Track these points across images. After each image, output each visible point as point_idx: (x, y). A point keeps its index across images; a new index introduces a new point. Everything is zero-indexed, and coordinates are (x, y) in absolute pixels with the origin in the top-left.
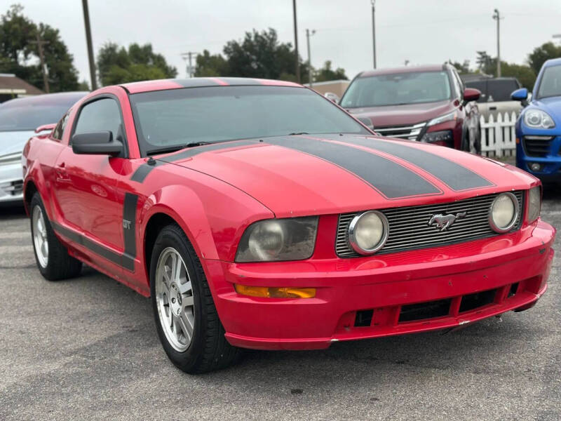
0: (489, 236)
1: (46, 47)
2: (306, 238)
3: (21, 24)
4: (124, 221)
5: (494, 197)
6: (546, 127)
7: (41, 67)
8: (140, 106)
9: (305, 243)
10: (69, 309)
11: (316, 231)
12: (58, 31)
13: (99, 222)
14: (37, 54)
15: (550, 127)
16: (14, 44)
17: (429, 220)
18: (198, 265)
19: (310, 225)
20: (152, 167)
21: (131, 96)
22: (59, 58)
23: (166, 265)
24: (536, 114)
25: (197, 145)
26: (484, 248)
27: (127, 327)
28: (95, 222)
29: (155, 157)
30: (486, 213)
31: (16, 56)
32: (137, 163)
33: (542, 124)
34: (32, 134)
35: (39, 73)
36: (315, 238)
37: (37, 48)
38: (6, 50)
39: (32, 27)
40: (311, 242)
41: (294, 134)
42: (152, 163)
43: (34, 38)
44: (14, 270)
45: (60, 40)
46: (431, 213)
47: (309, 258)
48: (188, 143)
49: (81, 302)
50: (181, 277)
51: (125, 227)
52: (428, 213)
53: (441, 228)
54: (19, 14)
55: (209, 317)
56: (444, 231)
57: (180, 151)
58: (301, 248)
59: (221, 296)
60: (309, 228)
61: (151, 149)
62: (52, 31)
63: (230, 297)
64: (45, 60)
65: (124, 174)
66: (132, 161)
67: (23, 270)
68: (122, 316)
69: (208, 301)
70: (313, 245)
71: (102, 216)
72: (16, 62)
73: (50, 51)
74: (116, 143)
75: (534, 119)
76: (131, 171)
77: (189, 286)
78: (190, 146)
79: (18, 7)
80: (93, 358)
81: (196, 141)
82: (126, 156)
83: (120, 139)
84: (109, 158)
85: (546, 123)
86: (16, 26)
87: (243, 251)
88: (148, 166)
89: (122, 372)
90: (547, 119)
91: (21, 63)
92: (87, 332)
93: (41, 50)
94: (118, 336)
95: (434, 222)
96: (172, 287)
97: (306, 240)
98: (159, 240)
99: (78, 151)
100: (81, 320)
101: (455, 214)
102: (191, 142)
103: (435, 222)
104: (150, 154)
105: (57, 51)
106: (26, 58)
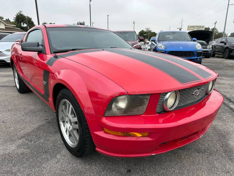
1: (28, 22)
2: (142, 105)
3: (22, 16)
4: (44, 81)
6: (164, 49)
7: (27, 27)
8: (51, 33)
9: (142, 107)
10: (25, 108)
11: (148, 102)
12: (31, 18)
13: (35, 75)
14: (26, 24)
15: (165, 49)
16: (20, 21)
18: (81, 113)
19: (146, 98)
20: (56, 59)
21: (47, 29)
22: (32, 25)
23: (63, 105)
24: (160, 45)
25: (75, 50)
27: (47, 120)
28: (33, 75)
29: (57, 54)
31: (21, 24)
32: (49, 56)
33: (162, 48)
34: (14, 43)
35: (27, 28)
36: (147, 105)
37: (26, 22)
38: (18, 22)
39: (25, 17)
40: (145, 107)
41: (112, 48)
42: (56, 57)
43: (25, 20)
44: (9, 88)
45: (32, 21)
46: (195, 89)
47: (142, 114)
48: (71, 49)
49: (30, 105)
50: (71, 114)
51: (44, 84)
53: (196, 96)
54: (21, 13)
55: (88, 139)
57: (68, 52)
58: (140, 109)
59: (96, 133)
60: (145, 100)
61: (55, 51)
62: (30, 18)
63: (101, 134)
64: (28, 25)
65: (44, 60)
66: (47, 55)
67: (12, 87)
68: (45, 113)
69: (87, 131)
70: (145, 108)
71: (36, 73)
72: (21, 25)
73: (29, 23)
74: (41, 47)
75: (160, 46)
76: (47, 59)
77: (76, 119)
78: (73, 50)
79: (21, 12)
80: (31, 141)
81: (75, 48)
82: (44, 53)
83: (42, 46)
84: (38, 53)
85: (164, 48)
86: (20, 16)
87: (109, 111)
88: (54, 58)
89: (43, 152)
90: (164, 46)
91: (22, 26)
92: (30, 123)
93: (27, 23)
94: (43, 125)
95: (195, 93)
96: (66, 117)
97: (143, 106)
98: (60, 95)
99: (23, 49)
100: (29, 114)
102: (73, 48)
104: (55, 53)
105: (31, 23)
106: (23, 25)
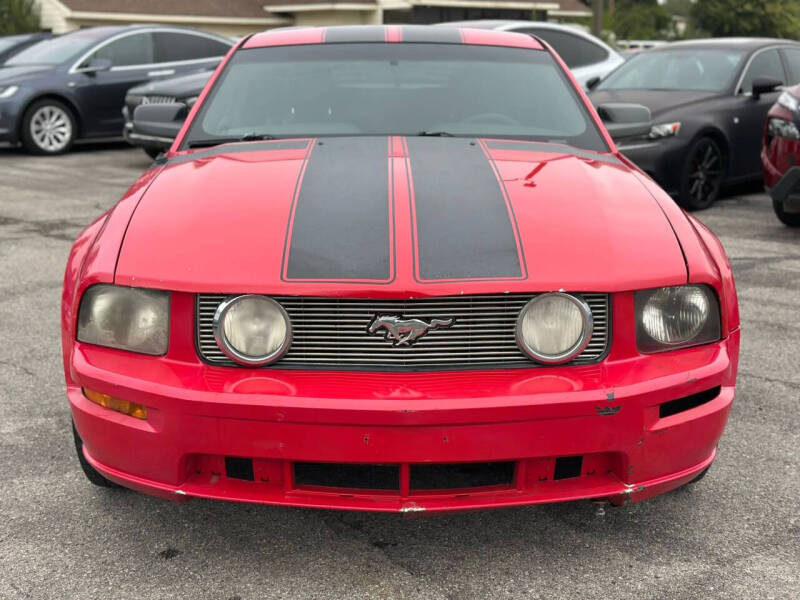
0: (521, 366)
5: (529, 299)
9: (154, 330)
11: (167, 315)
17: (370, 325)
19: (158, 304)
26: (516, 386)
30: (510, 324)
36: (167, 325)
40: (162, 330)
46: (371, 312)
47: (162, 356)
52: (366, 312)
53: (396, 341)
56: (403, 345)
58: (151, 338)
70: (165, 336)
81: (258, 134)
87: (84, 327)
95: (380, 329)
101: (428, 320)
103: (382, 328)
